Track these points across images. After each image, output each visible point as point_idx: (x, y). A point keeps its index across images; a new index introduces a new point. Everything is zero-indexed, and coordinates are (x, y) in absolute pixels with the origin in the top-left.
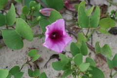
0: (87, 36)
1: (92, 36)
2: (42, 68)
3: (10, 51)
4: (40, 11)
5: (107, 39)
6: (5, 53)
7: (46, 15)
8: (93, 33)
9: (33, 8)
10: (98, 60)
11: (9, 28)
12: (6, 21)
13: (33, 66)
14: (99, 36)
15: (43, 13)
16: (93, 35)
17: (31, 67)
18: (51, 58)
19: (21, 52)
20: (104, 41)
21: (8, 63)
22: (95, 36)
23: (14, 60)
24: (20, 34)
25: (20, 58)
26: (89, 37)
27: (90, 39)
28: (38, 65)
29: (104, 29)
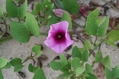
0: (95, 45)
1: (100, 45)
2: (45, 66)
3: (18, 44)
4: (54, 10)
5: (115, 52)
6: (12, 44)
7: (58, 16)
8: (102, 42)
9: (46, 6)
10: (100, 70)
11: (21, 21)
12: (18, 14)
13: (36, 63)
14: (107, 47)
15: (56, 13)
16: (102, 45)
17: (35, 63)
18: (55, 59)
19: (28, 47)
20: (111, 53)
21: (13, 54)
22: (104, 46)
23: (20, 53)
24: (29, 28)
25: (26, 52)
26: (97, 45)
27: (98, 48)
28: (42, 63)
29: (112, 41)
